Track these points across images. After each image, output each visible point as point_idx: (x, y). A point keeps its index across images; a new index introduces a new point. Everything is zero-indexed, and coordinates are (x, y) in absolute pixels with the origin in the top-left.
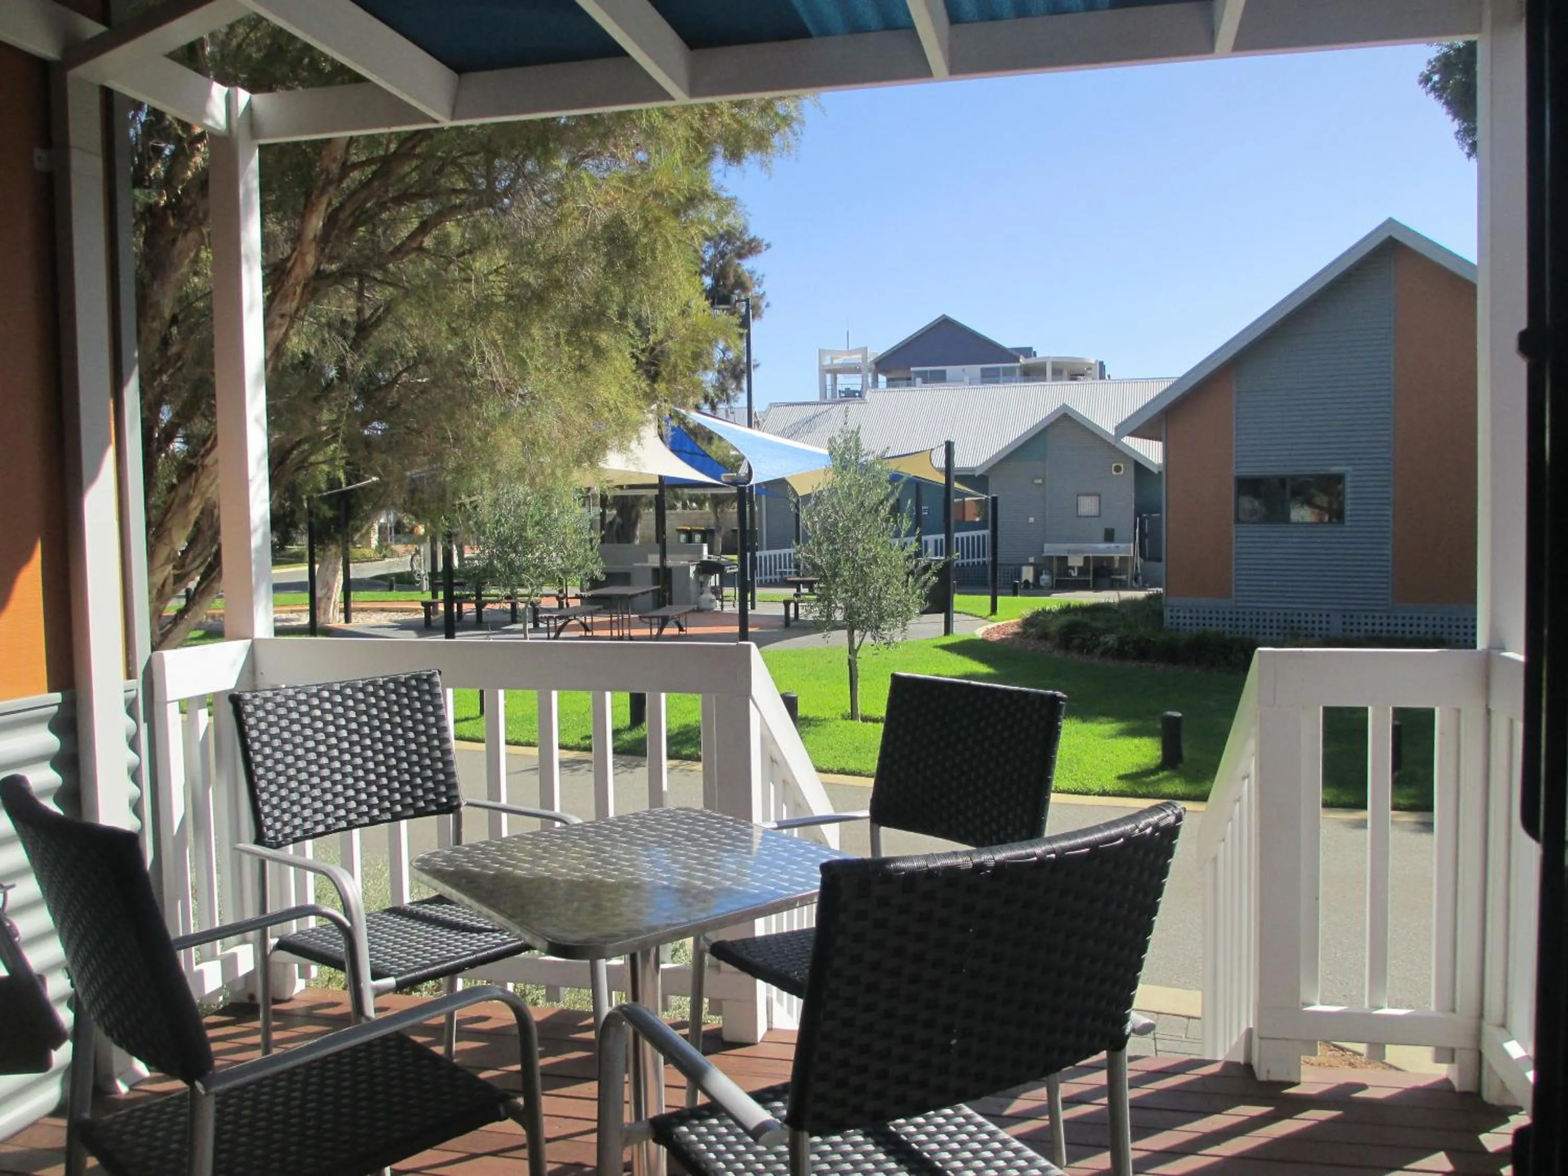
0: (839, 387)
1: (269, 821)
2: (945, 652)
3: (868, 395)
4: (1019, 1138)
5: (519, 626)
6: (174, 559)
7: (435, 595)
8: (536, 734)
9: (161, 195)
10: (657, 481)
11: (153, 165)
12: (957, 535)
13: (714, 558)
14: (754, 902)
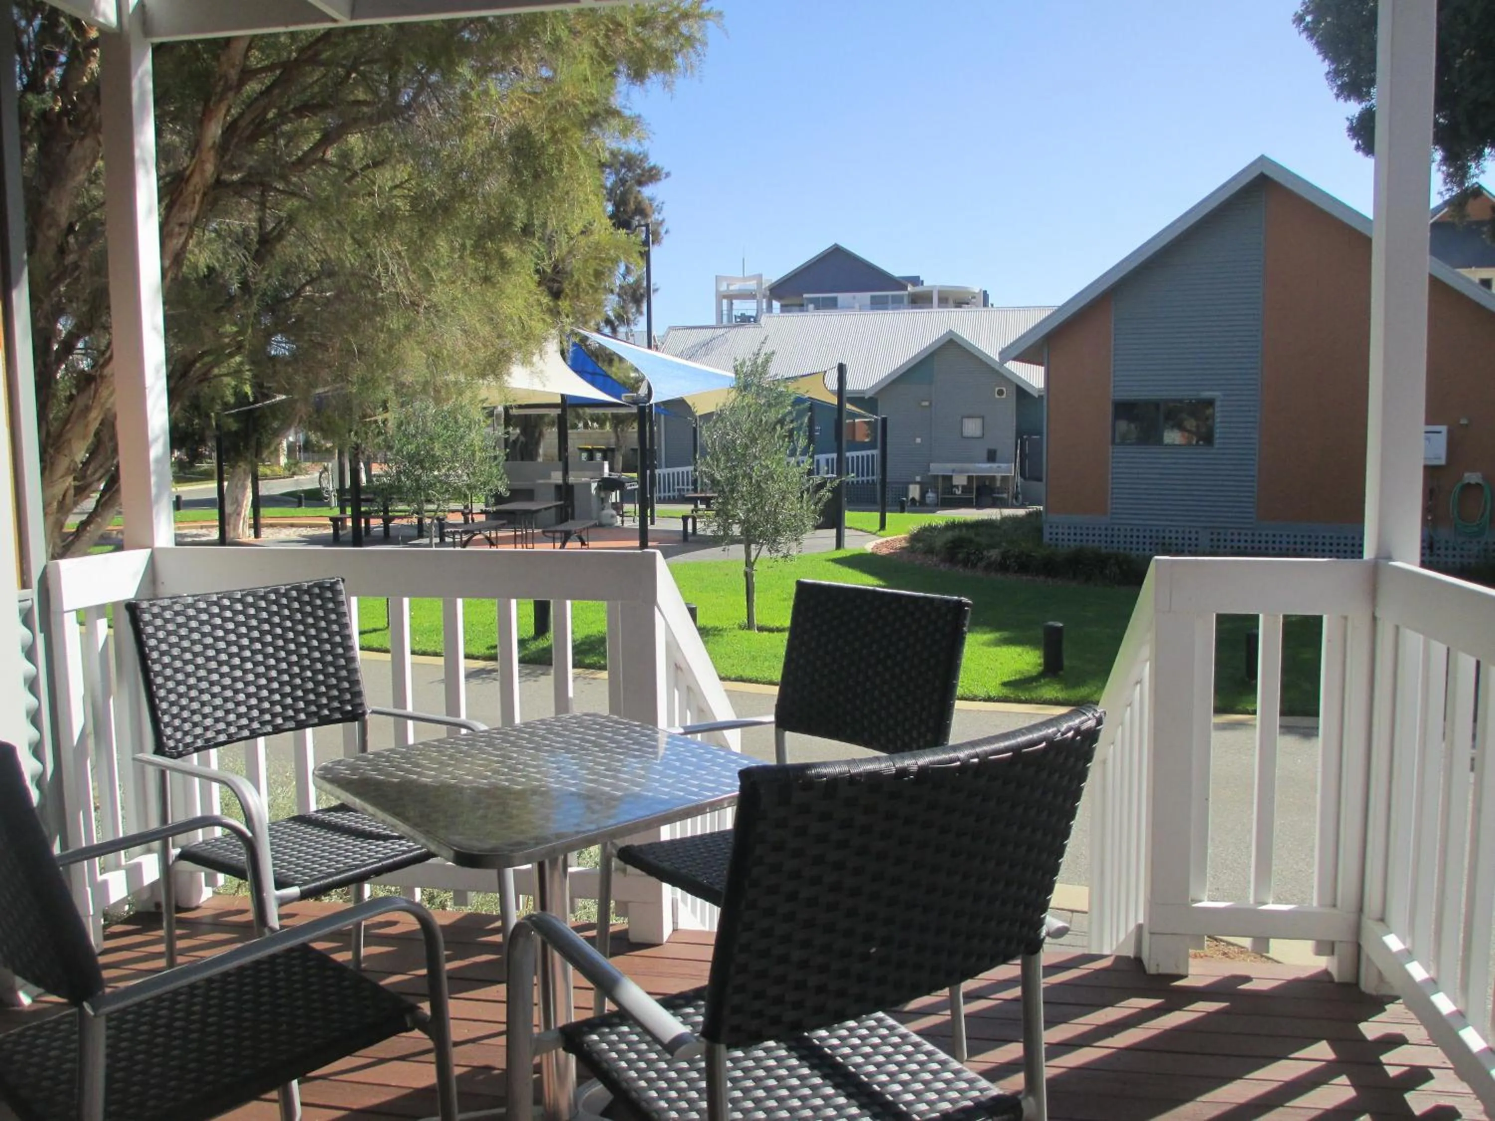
0: (735, 313)
1: (169, 731)
2: (838, 566)
3: (764, 319)
4: (919, 1033)
5: (426, 541)
6: (74, 470)
7: (343, 511)
8: (442, 644)
9: (55, 101)
10: (559, 400)
11: (47, 72)
12: (848, 454)
13: (615, 476)
14: (662, 807)
